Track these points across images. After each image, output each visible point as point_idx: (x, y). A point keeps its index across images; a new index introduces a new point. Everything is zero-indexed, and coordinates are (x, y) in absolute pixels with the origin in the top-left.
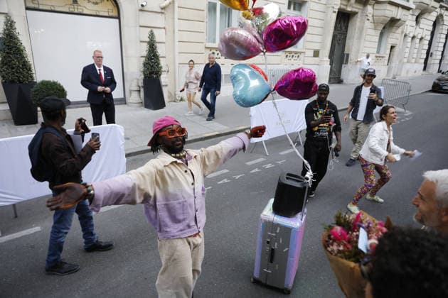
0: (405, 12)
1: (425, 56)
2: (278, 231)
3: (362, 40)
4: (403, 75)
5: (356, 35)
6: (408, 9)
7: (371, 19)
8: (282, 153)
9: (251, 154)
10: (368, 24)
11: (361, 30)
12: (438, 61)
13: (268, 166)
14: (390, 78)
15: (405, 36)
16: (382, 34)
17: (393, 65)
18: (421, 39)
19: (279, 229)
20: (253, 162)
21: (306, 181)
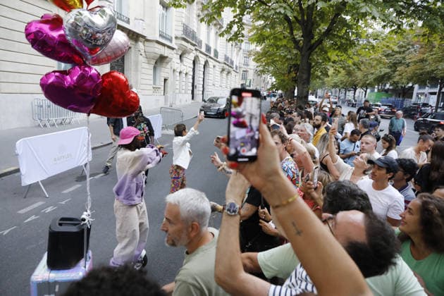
0: (170, 51)
1: (191, 88)
2: (57, 290)
3: (139, 73)
4: (178, 104)
5: (133, 68)
6: (173, 49)
7: (143, 54)
8: (65, 192)
9: (25, 200)
10: (142, 59)
11: (137, 64)
12: (201, 93)
13: (49, 210)
14: (168, 106)
15: (174, 71)
16: (155, 68)
17: (168, 95)
18: (186, 74)
19: (57, 287)
20: (28, 209)
21: (83, 222)
